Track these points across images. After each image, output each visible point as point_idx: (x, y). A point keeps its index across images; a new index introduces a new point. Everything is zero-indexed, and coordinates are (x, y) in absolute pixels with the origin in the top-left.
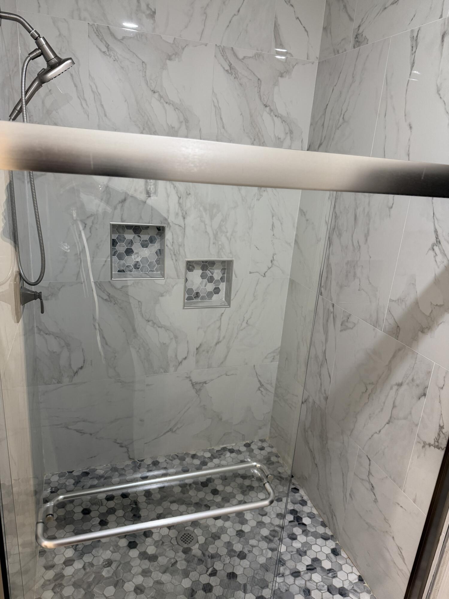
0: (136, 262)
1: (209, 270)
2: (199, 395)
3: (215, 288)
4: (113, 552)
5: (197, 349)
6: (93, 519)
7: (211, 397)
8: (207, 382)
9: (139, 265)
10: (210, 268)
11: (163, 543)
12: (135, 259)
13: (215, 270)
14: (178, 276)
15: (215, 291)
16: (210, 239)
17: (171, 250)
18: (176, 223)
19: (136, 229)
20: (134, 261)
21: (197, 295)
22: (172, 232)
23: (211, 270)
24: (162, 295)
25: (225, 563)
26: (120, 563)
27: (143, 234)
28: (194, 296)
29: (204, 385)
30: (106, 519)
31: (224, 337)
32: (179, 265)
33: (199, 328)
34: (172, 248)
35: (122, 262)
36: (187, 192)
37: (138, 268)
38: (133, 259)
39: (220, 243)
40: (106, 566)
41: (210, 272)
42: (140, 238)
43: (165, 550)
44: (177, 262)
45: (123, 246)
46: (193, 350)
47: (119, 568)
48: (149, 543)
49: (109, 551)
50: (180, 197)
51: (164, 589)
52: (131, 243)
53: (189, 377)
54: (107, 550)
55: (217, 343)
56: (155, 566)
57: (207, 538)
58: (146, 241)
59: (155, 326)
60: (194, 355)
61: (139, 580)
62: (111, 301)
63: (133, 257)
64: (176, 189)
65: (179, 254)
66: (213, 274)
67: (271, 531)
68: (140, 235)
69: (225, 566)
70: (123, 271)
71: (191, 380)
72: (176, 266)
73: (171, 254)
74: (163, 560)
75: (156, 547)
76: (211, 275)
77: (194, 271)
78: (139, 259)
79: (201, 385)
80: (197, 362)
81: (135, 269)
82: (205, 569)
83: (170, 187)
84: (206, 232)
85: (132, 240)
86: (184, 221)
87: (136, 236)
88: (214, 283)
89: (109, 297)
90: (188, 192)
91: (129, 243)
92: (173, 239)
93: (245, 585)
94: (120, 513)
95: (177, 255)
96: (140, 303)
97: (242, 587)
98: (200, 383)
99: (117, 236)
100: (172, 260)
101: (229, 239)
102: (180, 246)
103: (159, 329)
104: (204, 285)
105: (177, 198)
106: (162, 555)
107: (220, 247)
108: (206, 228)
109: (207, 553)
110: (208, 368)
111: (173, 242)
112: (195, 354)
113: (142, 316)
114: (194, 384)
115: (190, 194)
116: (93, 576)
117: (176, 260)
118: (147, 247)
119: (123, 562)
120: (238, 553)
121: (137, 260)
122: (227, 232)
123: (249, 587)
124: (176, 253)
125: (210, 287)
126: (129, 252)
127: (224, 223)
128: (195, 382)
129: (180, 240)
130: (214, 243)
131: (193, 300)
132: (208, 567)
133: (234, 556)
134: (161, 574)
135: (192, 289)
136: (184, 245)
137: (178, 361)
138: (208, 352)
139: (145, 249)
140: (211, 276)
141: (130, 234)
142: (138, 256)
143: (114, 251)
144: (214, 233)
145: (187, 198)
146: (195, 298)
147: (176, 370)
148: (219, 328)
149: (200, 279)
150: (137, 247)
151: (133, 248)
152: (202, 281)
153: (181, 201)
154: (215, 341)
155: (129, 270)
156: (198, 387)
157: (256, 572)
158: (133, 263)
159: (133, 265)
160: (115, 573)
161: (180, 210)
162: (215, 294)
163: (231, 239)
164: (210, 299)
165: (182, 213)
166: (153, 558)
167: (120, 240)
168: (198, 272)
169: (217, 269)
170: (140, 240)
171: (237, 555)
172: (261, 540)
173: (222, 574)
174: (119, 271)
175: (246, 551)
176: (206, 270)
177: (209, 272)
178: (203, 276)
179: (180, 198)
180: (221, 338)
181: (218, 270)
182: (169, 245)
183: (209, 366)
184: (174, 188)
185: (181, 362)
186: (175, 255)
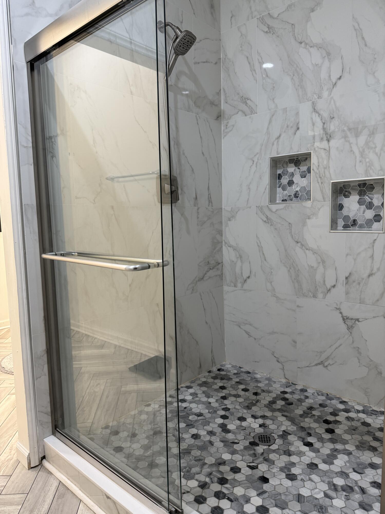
0: (296, 192)
1: (367, 196)
2: (351, 333)
3: (376, 216)
4: (209, 412)
5: (347, 278)
6: (222, 393)
7: (366, 341)
8: (360, 320)
9: (298, 194)
10: (368, 193)
11: (245, 429)
12: (295, 189)
13: (374, 195)
14: (324, 198)
15: (376, 218)
16: (356, 158)
17: (317, 173)
18: (322, 148)
19: (297, 162)
20: (295, 190)
21: (354, 223)
22: (318, 157)
23: (369, 195)
24: (309, 218)
25: (271, 470)
26: (205, 419)
27: (302, 166)
28: (351, 224)
29: (357, 322)
30: (228, 397)
31: (378, 269)
32: (324, 187)
33: (347, 255)
34: (318, 172)
35: (285, 192)
36: (330, 117)
37: (298, 197)
38: (294, 188)
39: (367, 160)
40: (196, 415)
41: (369, 197)
42: (299, 170)
43: (240, 433)
44: (323, 184)
45: (286, 179)
46: (342, 279)
47: (201, 421)
48: (235, 423)
49: (208, 410)
50: (324, 122)
51: (209, 448)
52: (292, 175)
53: (339, 309)
54: (208, 409)
55: (370, 275)
56: (221, 434)
57: (280, 449)
58: (305, 171)
59: (304, 248)
60: (343, 285)
61: (202, 433)
62: (268, 223)
63: (293, 187)
64: (320, 116)
65: (325, 176)
66: (372, 200)
67: (346, 485)
68: (299, 167)
69: (269, 472)
70: (286, 200)
71: (341, 313)
72: (322, 188)
73: (317, 177)
74: (230, 436)
75: (237, 428)
76: (370, 200)
77: (351, 197)
78: (298, 189)
79: (353, 321)
80: (347, 293)
81: (295, 197)
82: (251, 461)
83: (316, 116)
84: (352, 151)
85: (293, 173)
86: (329, 144)
87: (296, 168)
88: (373, 210)
89: (267, 219)
90: (332, 116)
91: (291, 176)
92: (318, 162)
93: (264, 492)
94: (241, 400)
95: (322, 178)
96: (290, 225)
97: (261, 491)
98: (352, 319)
99: (282, 170)
100: (318, 182)
101: (379, 154)
102: (325, 168)
103: (307, 251)
104: (362, 212)
105: (322, 124)
106: (234, 433)
107: (368, 164)
108: (351, 147)
109: (265, 455)
110: (360, 303)
111: (318, 166)
112: (344, 283)
113: (292, 237)
114: (345, 318)
115: (333, 118)
116: (185, 414)
117: (322, 183)
118: (305, 177)
119: (207, 420)
120: (290, 473)
121: (297, 190)
122: (375, 147)
123: (266, 495)
124: (322, 176)
125: (370, 214)
126: (291, 183)
127: (371, 139)
128: (346, 316)
129: (325, 162)
130: (360, 162)
131: (350, 228)
132: (255, 462)
133: (285, 472)
134: (218, 440)
135: (348, 216)
136: (329, 167)
137: (327, 288)
138: (359, 284)
139: (303, 179)
140: (369, 202)
141: (292, 167)
142: (297, 186)
143: (279, 184)
144: (360, 151)
145: (330, 122)
146: (352, 225)
147: (324, 298)
148: (372, 257)
149: (357, 206)
150: (297, 179)
151: (294, 179)
152: (360, 208)
153: (325, 126)
154: (368, 272)
155: (290, 199)
156: (350, 323)
157: (287, 493)
158: (294, 193)
159: (293, 195)
160: (196, 421)
161: (324, 135)
162: (375, 222)
163: (380, 154)
164: (370, 228)
165: (327, 137)
166: (227, 431)
167: (285, 174)
168: (355, 198)
169: (377, 193)
170: (300, 172)
171: (288, 473)
172: (326, 482)
173: (258, 473)
174: (283, 201)
175: (299, 478)
176: (364, 195)
177: (367, 197)
178: (360, 202)
179: (324, 124)
180: (375, 270)
181: (377, 195)
182: (315, 169)
183: (362, 302)
184: (319, 116)
185: (330, 290)
186: (320, 178)
